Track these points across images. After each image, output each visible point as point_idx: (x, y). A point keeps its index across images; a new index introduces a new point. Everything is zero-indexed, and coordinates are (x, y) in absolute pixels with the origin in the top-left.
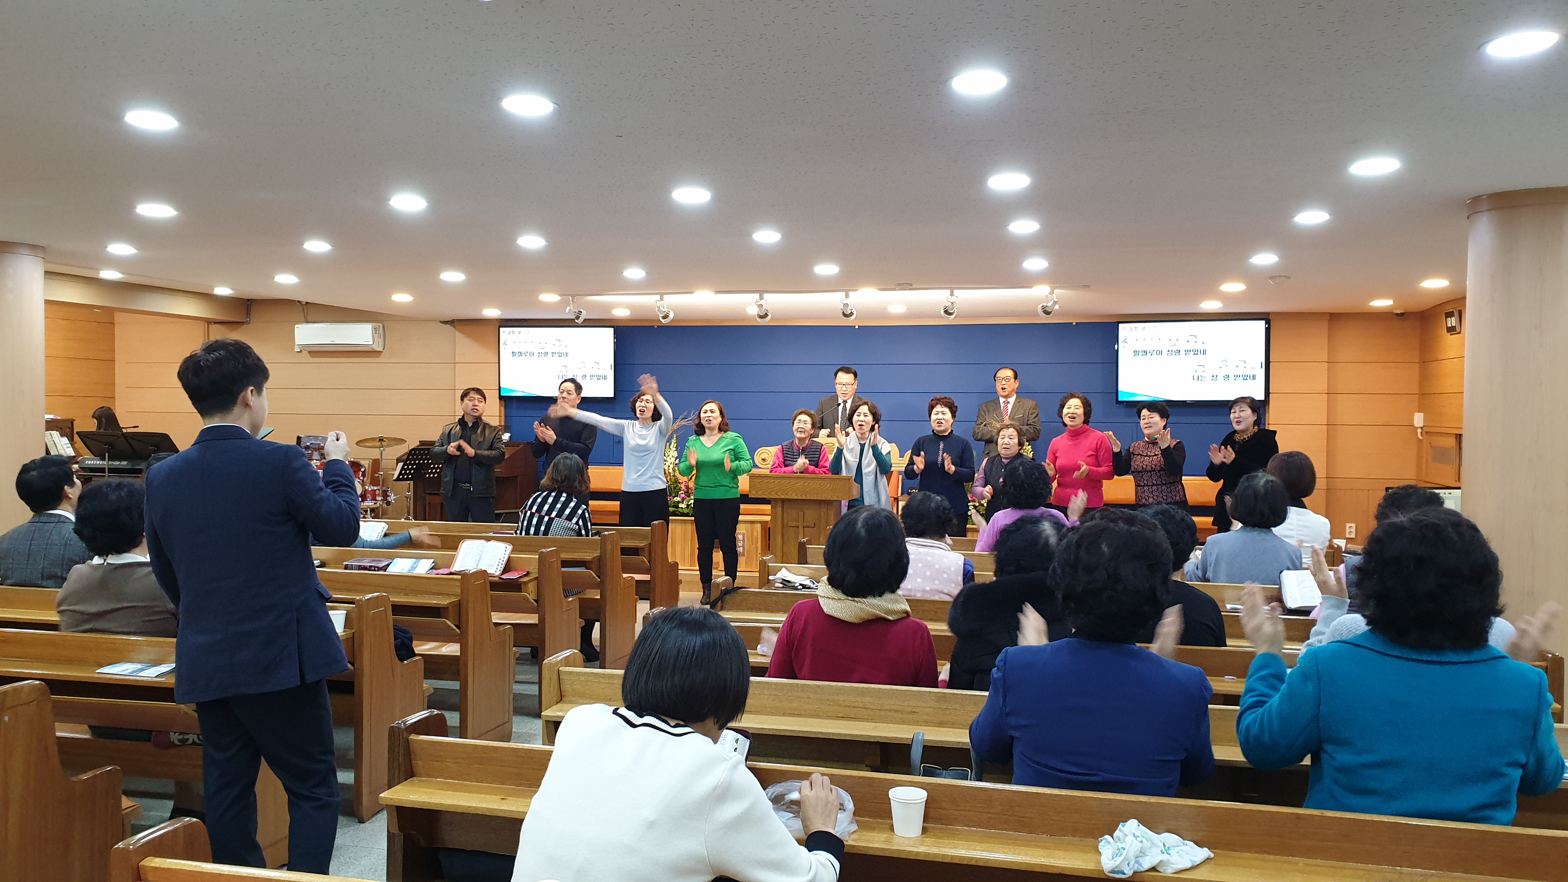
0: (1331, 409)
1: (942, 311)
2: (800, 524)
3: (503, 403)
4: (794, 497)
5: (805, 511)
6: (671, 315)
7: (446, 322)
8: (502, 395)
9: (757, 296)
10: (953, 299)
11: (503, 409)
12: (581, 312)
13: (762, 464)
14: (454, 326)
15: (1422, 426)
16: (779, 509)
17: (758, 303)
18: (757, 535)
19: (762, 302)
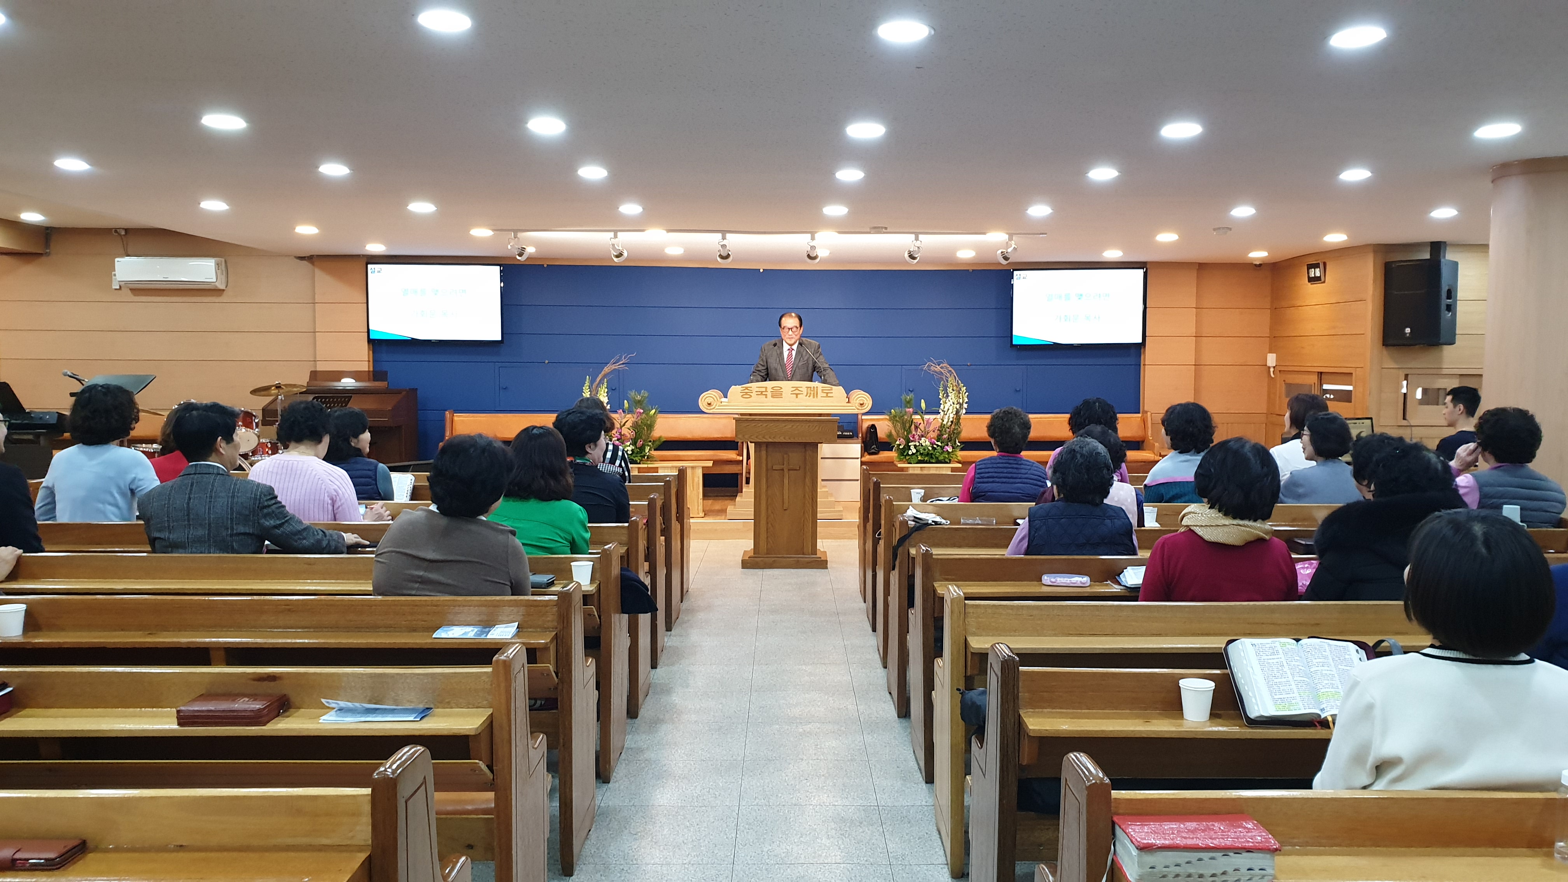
0: (1198, 351)
1: (906, 255)
2: (785, 467)
3: (371, 346)
4: (782, 440)
5: (790, 454)
6: (625, 254)
7: (302, 258)
8: (371, 337)
9: (719, 235)
10: (918, 243)
11: (371, 352)
12: (525, 248)
13: (707, 409)
14: (313, 263)
15: (1275, 365)
16: (764, 453)
17: (721, 244)
18: (699, 481)
19: (725, 242)
